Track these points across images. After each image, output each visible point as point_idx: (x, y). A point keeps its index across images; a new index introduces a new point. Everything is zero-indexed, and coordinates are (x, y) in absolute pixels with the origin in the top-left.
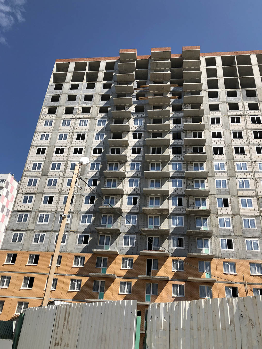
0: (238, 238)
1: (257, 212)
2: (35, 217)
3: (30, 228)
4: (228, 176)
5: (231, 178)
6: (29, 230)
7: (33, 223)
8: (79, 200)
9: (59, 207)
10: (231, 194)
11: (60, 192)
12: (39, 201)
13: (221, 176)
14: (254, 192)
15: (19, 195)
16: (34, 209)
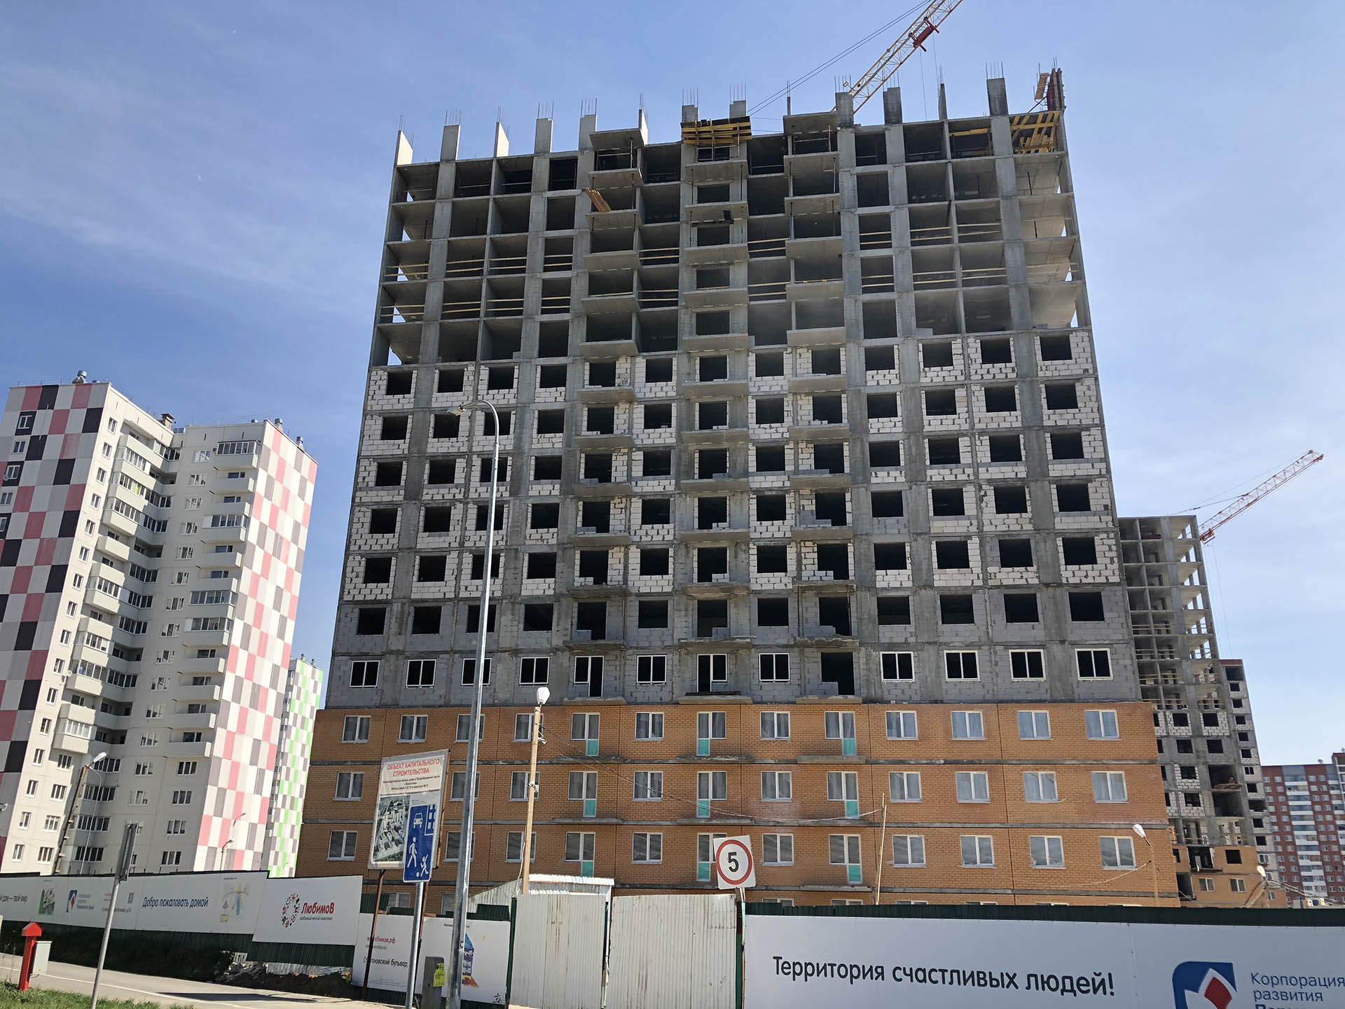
0: (927, 647)
1: (978, 578)
2: (402, 618)
3: (394, 648)
4: (907, 481)
5: (914, 487)
6: (391, 652)
7: (400, 634)
8: (513, 566)
9: (463, 589)
10: (912, 531)
11: (462, 544)
12: (407, 573)
13: (887, 480)
14: (975, 522)
15: (351, 558)
16: (397, 595)
